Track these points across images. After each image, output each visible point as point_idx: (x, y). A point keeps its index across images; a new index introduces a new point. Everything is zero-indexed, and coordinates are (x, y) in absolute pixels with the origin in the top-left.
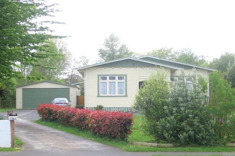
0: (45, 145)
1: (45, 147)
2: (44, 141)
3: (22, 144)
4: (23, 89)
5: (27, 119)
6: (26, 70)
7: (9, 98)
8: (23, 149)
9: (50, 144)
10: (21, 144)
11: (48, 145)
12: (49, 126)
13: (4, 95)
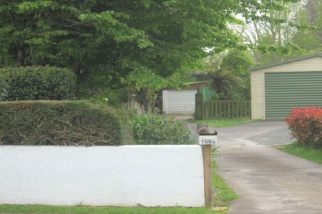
0: (284, 202)
1: (283, 205)
2: (285, 192)
3: (232, 199)
4: (266, 73)
5: (266, 143)
6: (282, 31)
7: (237, 95)
8: (231, 209)
9: (295, 199)
10: (228, 200)
11: (291, 202)
12: (309, 159)
13: (225, 87)
